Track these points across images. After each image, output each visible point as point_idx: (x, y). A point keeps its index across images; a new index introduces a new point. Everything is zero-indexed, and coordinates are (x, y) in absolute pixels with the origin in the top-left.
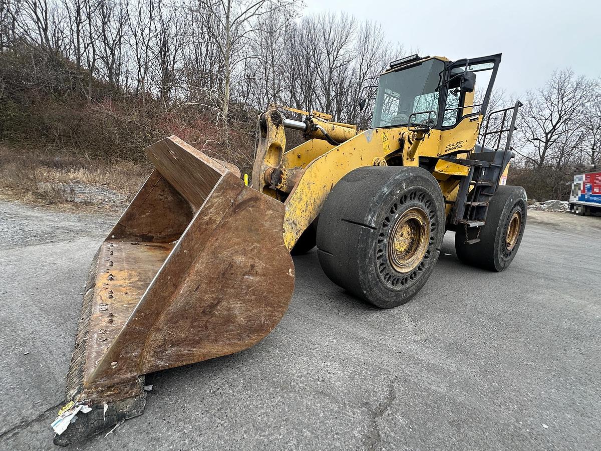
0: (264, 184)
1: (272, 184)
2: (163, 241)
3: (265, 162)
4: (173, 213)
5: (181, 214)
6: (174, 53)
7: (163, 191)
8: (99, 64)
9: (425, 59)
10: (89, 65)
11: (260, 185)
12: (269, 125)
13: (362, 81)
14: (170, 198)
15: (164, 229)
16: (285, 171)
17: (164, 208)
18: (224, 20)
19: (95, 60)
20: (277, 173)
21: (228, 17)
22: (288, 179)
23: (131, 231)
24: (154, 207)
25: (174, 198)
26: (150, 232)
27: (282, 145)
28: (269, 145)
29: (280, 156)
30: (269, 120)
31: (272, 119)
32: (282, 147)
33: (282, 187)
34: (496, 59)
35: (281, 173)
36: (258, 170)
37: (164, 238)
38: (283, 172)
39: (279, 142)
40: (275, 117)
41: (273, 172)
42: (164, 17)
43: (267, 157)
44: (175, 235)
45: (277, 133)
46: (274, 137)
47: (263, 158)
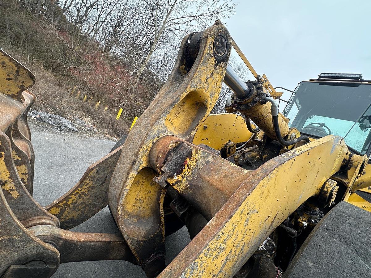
0: (145, 165)
1: (163, 172)
3: (165, 122)
6: (124, 27)
8: (73, 10)
9: (367, 83)
10: (64, 7)
11: (134, 163)
12: (206, 51)
16: (197, 152)
18: (165, 16)
19: (70, 6)
20: (183, 152)
21: (167, 16)
22: (196, 170)
27: (209, 101)
28: (189, 90)
29: (195, 121)
30: (209, 42)
31: (215, 43)
32: (209, 106)
33: (178, 182)
35: (189, 155)
36: (143, 131)
38: (194, 153)
39: (208, 94)
40: (222, 43)
41: (175, 149)
42: (128, 5)
43: (173, 111)
45: (212, 74)
46: (203, 79)
47: (166, 111)
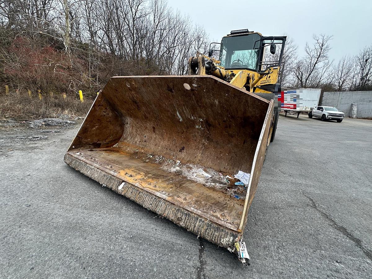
2: (107, 146)
4: (113, 124)
5: (117, 125)
7: (106, 109)
9: (251, 33)
13: (156, 31)
14: (110, 114)
15: (108, 137)
17: (107, 121)
23: (86, 140)
24: (101, 121)
25: (112, 113)
26: (99, 140)
34: (283, 39)
37: (108, 143)
44: (114, 140)
